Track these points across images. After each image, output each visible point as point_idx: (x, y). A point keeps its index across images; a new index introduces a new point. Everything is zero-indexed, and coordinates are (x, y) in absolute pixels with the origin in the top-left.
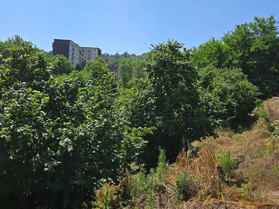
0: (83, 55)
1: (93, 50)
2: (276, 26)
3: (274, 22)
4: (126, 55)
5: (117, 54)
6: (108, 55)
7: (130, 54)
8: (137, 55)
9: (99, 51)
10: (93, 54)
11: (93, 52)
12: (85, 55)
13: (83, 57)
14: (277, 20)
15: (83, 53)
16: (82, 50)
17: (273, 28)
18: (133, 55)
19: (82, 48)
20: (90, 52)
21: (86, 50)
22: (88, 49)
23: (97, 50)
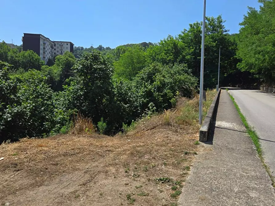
0: (55, 49)
1: (65, 44)
2: (223, 25)
3: (221, 22)
4: (100, 48)
5: (92, 47)
6: (82, 48)
7: (105, 47)
8: (112, 48)
9: (72, 45)
10: (65, 48)
11: (65, 45)
12: (57, 50)
13: (55, 51)
14: (223, 20)
15: (54, 48)
16: (54, 44)
17: (221, 27)
18: (108, 48)
19: (54, 42)
20: (62, 46)
21: (58, 44)
22: (60, 43)
23: (69, 44)
